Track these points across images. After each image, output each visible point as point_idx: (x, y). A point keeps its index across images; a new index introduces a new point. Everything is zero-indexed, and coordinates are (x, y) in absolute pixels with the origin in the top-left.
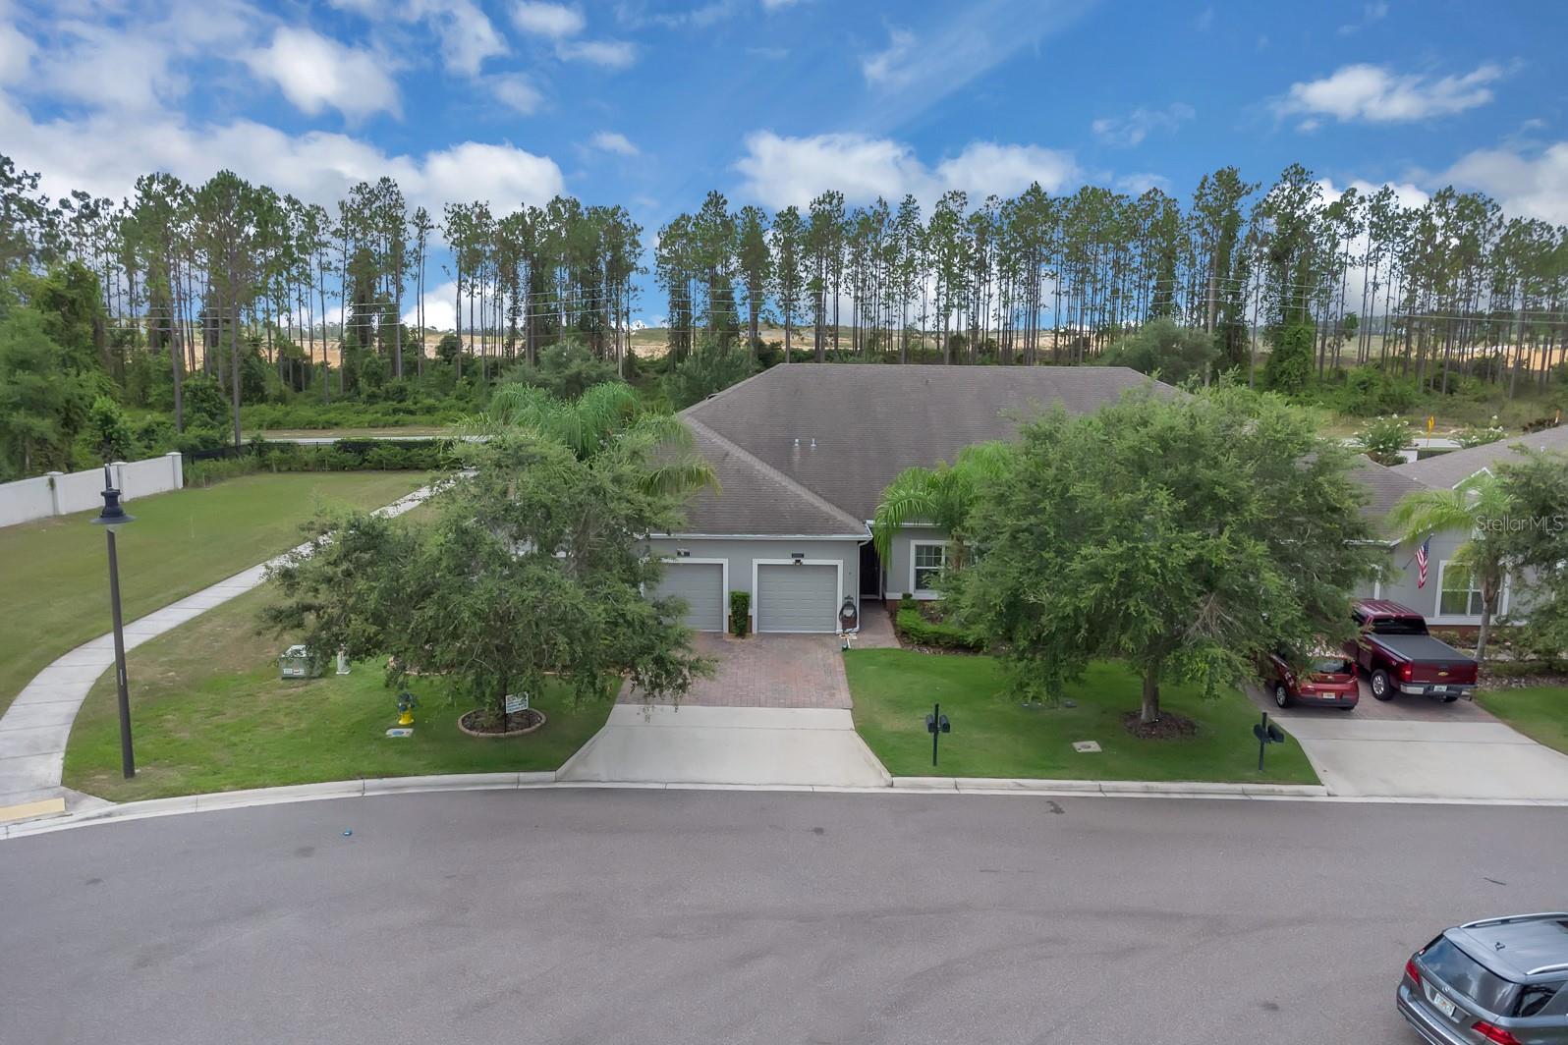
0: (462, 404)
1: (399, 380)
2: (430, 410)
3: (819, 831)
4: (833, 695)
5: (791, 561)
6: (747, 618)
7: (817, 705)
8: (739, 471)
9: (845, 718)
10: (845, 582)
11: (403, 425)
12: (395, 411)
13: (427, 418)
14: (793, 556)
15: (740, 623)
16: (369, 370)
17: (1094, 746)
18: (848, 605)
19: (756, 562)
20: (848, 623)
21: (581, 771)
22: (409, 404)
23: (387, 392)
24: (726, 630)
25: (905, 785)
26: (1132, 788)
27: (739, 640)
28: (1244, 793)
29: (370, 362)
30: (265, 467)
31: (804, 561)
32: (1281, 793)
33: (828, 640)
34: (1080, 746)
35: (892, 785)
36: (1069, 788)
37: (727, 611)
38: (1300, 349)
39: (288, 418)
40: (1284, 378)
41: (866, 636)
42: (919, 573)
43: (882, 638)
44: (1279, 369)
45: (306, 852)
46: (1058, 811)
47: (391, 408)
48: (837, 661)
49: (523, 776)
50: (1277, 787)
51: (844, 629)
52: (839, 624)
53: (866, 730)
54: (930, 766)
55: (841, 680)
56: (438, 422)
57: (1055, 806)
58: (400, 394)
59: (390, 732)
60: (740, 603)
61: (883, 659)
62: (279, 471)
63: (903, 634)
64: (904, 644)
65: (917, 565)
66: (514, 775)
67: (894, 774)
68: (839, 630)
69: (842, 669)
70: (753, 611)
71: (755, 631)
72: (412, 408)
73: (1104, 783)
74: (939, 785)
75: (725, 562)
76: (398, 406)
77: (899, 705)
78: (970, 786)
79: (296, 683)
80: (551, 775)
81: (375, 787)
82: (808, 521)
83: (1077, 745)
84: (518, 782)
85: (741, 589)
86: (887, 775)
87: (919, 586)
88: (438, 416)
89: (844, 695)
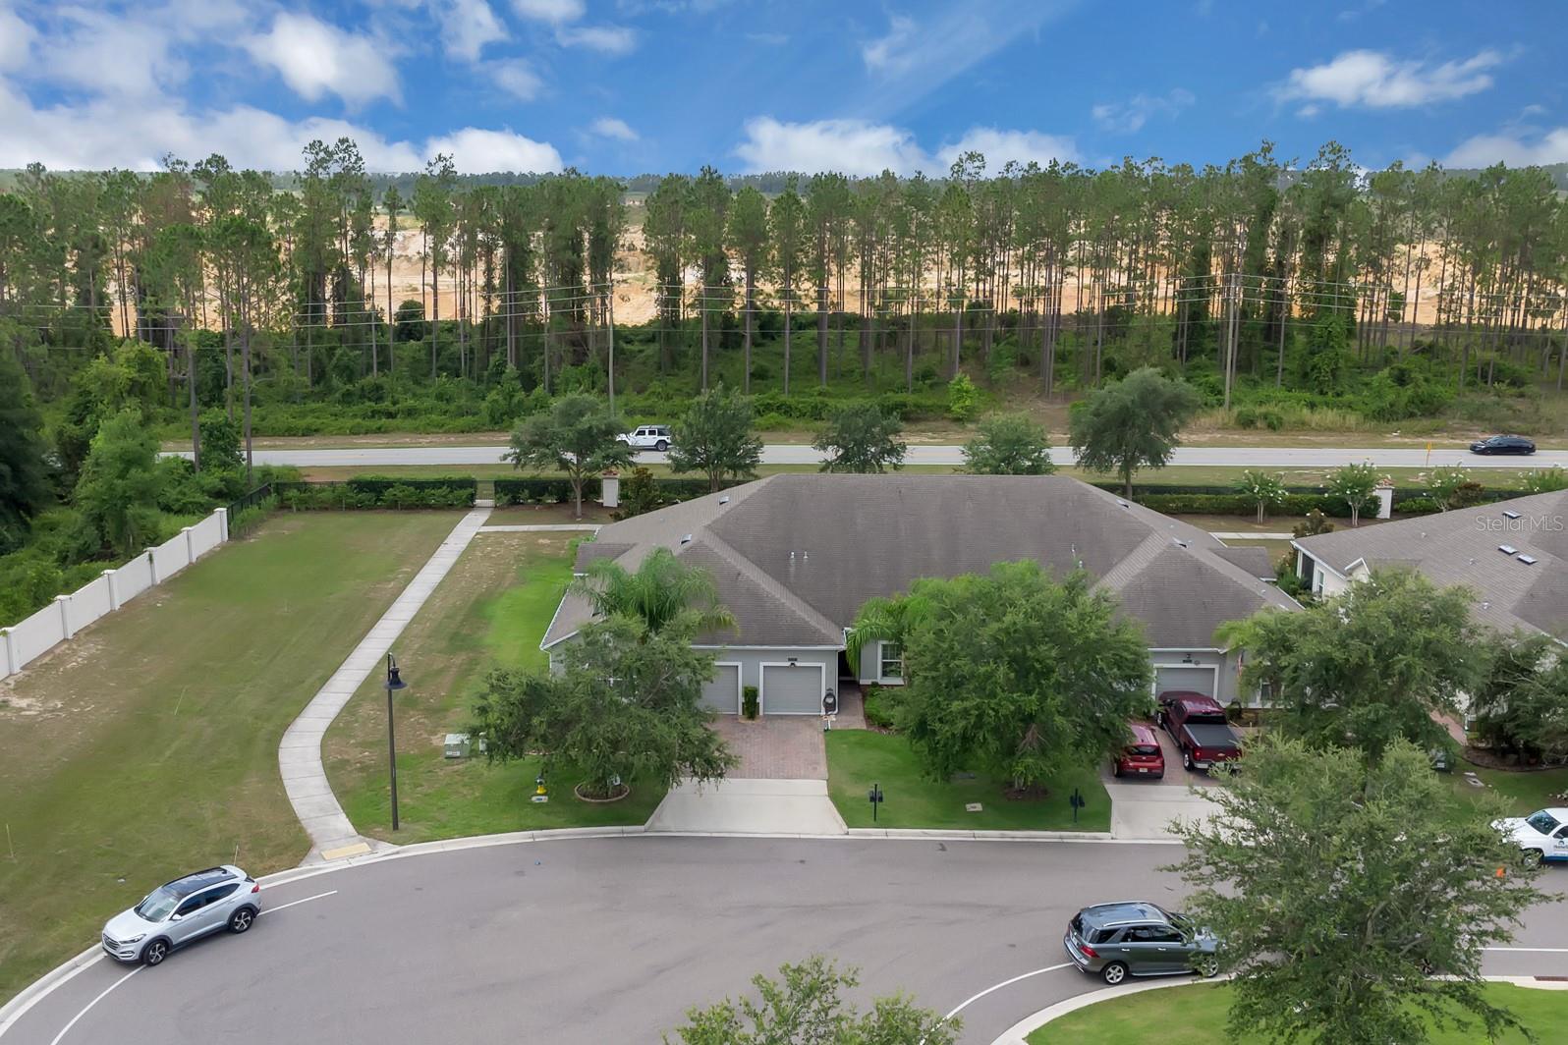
0: (443, 405)
1: (374, 377)
2: (410, 413)
3: (802, 862)
4: (815, 769)
5: (788, 664)
6: (756, 705)
7: (805, 777)
8: (748, 589)
9: (821, 787)
10: (827, 677)
11: (385, 432)
12: (374, 414)
13: (409, 423)
14: (790, 660)
15: (751, 707)
16: (341, 363)
17: (979, 807)
18: (829, 695)
19: (762, 664)
20: (829, 707)
21: (658, 825)
22: (386, 405)
23: (362, 389)
24: (740, 712)
25: (857, 833)
26: (993, 835)
27: (750, 722)
28: (1061, 838)
29: (342, 355)
30: (284, 506)
31: (797, 664)
32: (1083, 837)
33: (813, 720)
34: (969, 807)
35: (847, 834)
36: (955, 835)
37: (741, 699)
38: (1331, 343)
39: (264, 423)
40: (1315, 374)
41: (843, 717)
42: (885, 665)
43: (855, 721)
44: (1311, 363)
45: (521, 873)
46: (943, 849)
47: (370, 410)
48: (819, 740)
49: (625, 828)
50: (1081, 834)
51: (827, 711)
52: (823, 709)
53: (836, 797)
54: (872, 822)
55: (822, 756)
56: (421, 428)
57: (942, 846)
58: (377, 393)
59: (534, 799)
60: (751, 695)
61: (852, 739)
62: (298, 510)
63: (869, 718)
64: (869, 725)
65: (884, 658)
66: (619, 828)
67: (849, 827)
68: (823, 713)
69: (823, 747)
70: (760, 700)
71: (761, 713)
72: (393, 409)
73: (976, 832)
74: (877, 833)
75: (740, 664)
76: (377, 407)
77: (859, 777)
78: (895, 834)
79: (455, 761)
80: (642, 828)
81: (540, 836)
82: (801, 635)
83: (968, 806)
84: (623, 832)
85: (751, 684)
86: (845, 827)
87: (885, 674)
88: (421, 421)
89: (823, 769)
